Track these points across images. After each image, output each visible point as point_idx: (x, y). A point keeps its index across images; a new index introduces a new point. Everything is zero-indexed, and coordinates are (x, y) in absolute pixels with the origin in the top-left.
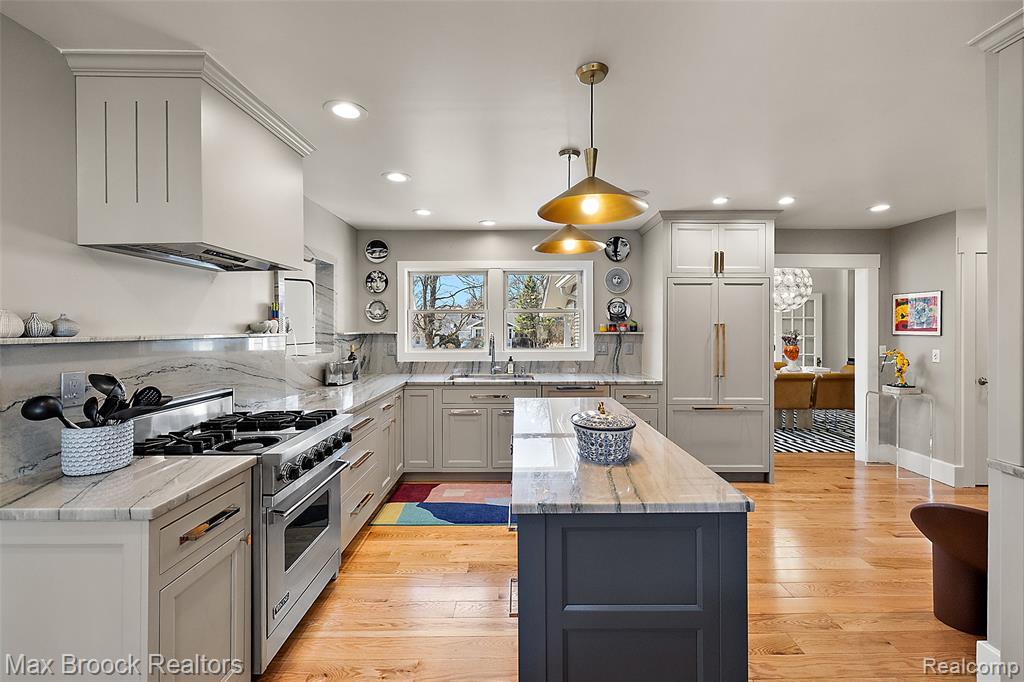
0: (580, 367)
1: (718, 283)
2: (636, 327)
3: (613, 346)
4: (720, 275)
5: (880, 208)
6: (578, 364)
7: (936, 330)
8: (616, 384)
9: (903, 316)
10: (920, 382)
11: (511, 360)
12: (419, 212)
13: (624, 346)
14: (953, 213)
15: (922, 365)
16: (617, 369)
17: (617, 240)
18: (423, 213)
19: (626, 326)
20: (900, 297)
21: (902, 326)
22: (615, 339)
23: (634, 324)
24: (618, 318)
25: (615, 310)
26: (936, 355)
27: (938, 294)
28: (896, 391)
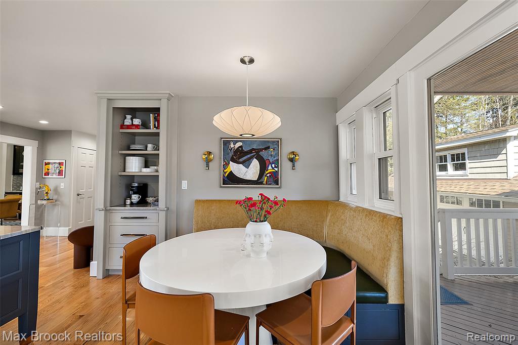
5: (44, 122)
7: (63, 175)
9: (48, 170)
10: (55, 197)
14: (70, 131)
15: (56, 190)
20: (47, 161)
21: (47, 174)
26: (62, 186)
27: (64, 161)
28: (44, 202)
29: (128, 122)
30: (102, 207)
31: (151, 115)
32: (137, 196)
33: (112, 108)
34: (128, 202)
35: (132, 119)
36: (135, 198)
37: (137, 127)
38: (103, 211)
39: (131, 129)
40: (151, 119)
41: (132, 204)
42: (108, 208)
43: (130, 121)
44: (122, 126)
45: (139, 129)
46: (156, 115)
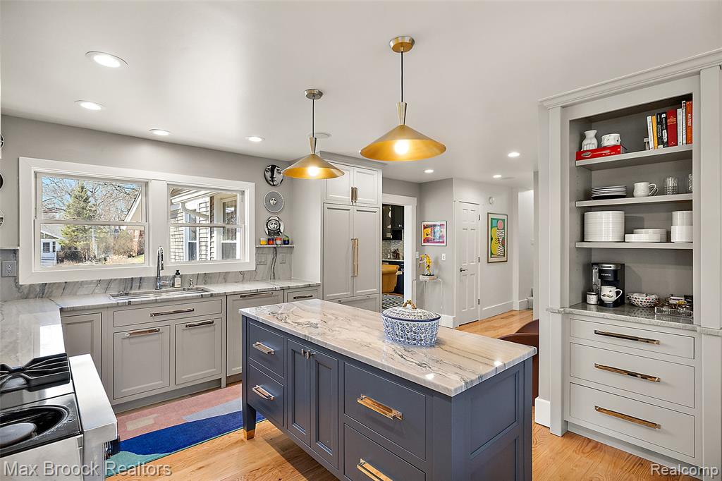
0: (243, 276)
1: (353, 209)
2: (288, 241)
3: (270, 257)
4: (354, 204)
5: (429, 171)
6: (242, 273)
7: (443, 243)
8: (289, 288)
9: (427, 235)
10: (436, 272)
11: (178, 273)
12: (85, 105)
13: (279, 256)
14: (452, 179)
15: (436, 262)
16: (274, 276)
17: (274, 167)
18: (90, 106)
19: (281, 239)
20: (425, 223)
21: (427, 240)
22: (272, 250)
23: (287, 239)
24: (274, 234)
25: (272, 227)
26: (444, 257)
27: (444, 223)
28: (427, 278)
29: (590, 143)
30: (557, 306)
31: (649, 118)
32: (614, 289)
33: (568, 122)
34: (592, 299)
35: (598, 138)
36: (609, 293)
37: (614, 150)
38: (560, 315)
39: (601, 155)
40: (650, 127)
41: (601, 304)
42: (568, 310)
43: (595, 141)
44: (580, 155)
45: (619, 153)
46: (664, 116)
